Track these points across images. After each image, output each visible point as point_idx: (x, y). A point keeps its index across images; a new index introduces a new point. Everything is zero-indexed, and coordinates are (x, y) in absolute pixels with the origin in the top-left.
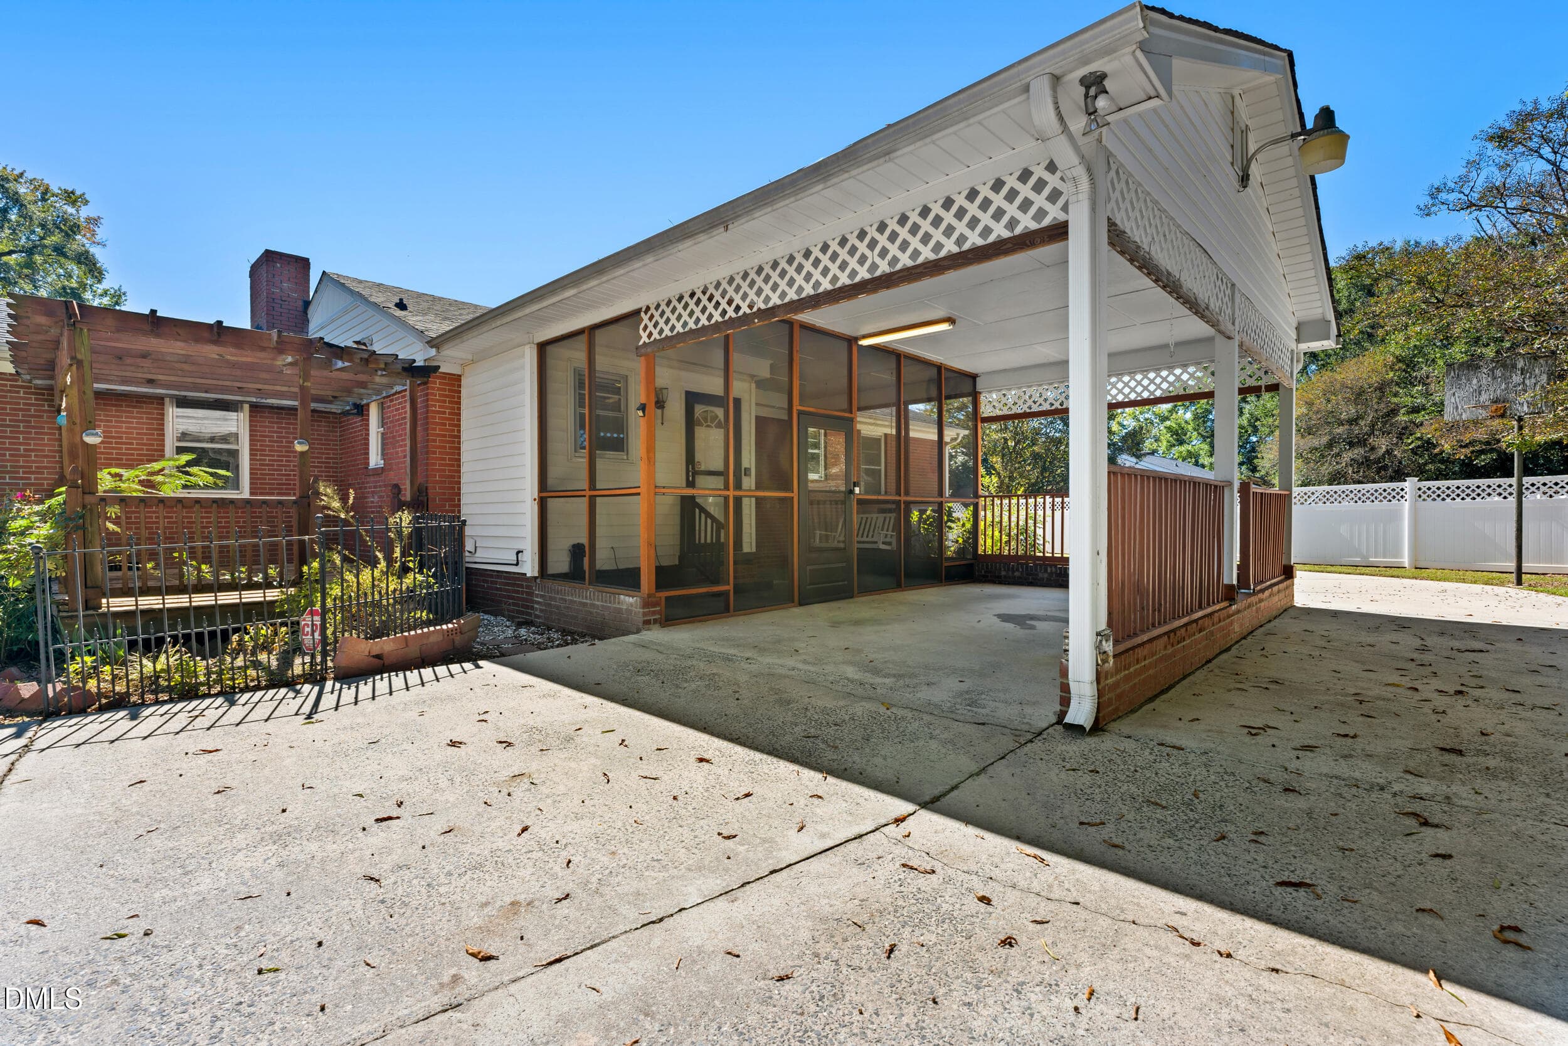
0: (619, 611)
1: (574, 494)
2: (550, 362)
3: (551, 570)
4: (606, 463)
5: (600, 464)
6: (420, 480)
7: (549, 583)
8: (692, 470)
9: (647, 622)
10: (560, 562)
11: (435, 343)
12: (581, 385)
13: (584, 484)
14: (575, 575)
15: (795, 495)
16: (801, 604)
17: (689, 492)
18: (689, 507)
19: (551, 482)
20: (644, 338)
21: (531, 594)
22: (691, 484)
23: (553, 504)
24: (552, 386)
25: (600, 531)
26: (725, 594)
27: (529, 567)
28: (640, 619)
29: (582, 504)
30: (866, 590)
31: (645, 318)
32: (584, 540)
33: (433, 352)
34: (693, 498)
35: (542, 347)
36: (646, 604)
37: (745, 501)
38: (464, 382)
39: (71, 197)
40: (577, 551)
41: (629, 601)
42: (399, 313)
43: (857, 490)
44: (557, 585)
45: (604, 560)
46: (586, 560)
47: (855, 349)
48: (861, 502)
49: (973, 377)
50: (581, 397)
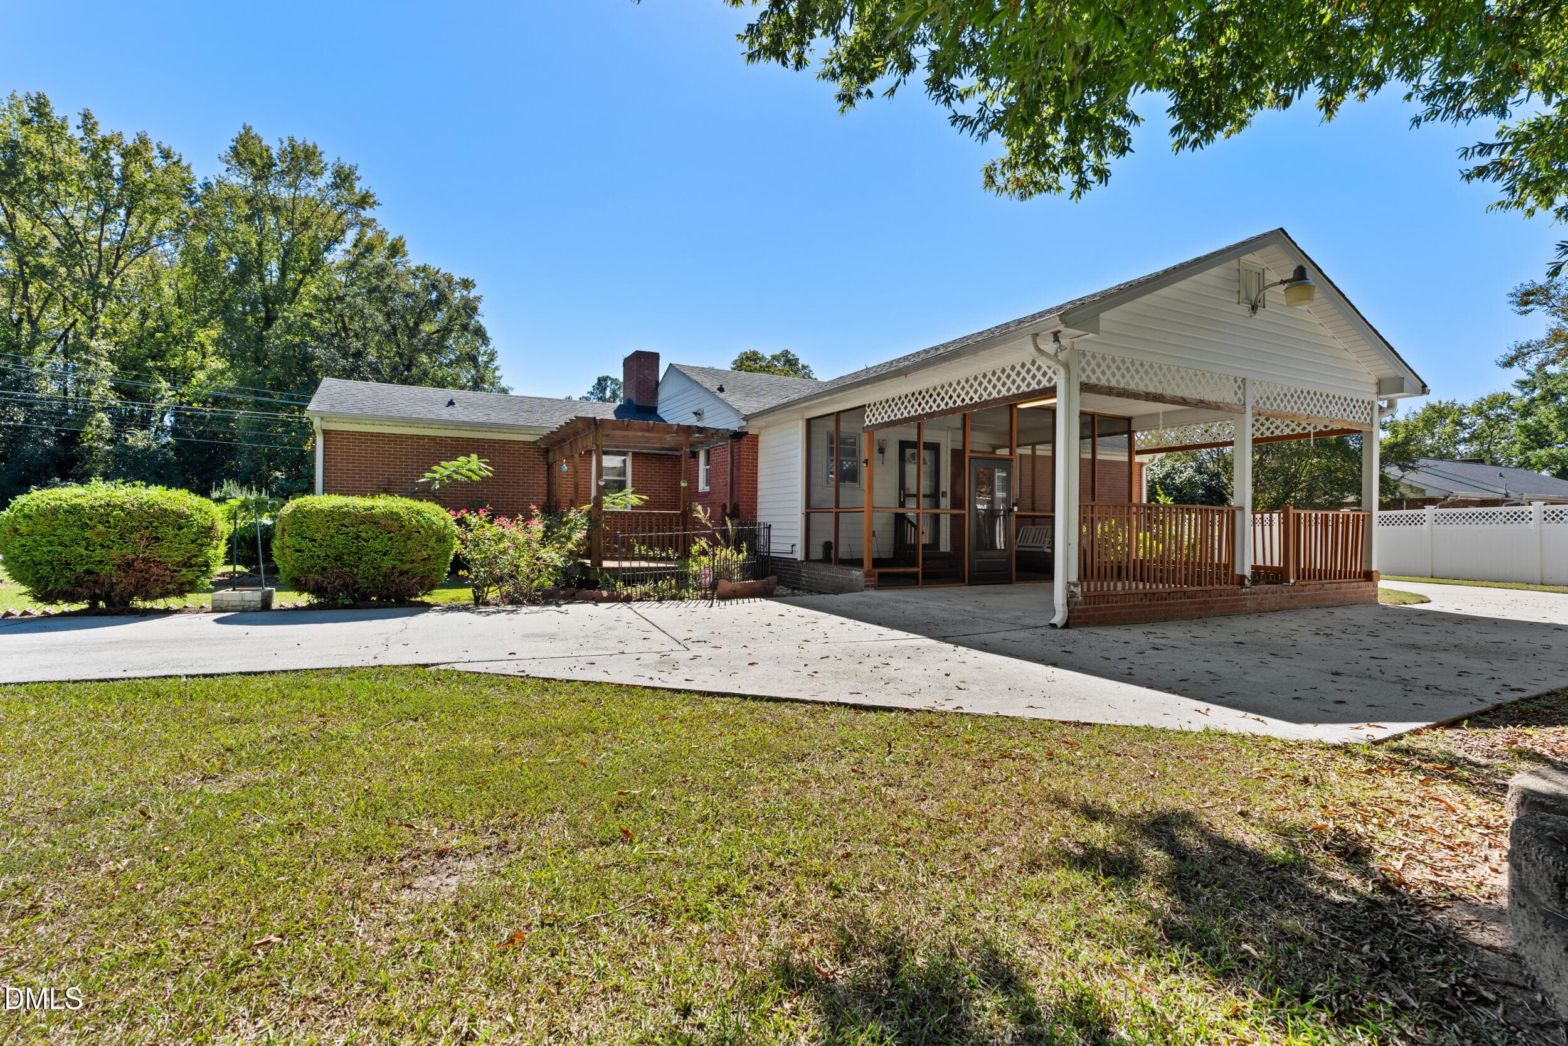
0: (851, 580)
1: (826, 511)
2: (813, 429)
3: (812, 557)
4: (846, 489)
5: (841, 491)
6: (735, 500)
7: (811, 565)
8: (903, 494)
9: (867, 586)
10: (817, 553)
11: (747, 418)
12: (832, 442)
13: (832, 505)
14: (826, 559)
15: (966, 512)
16: (970, 585)
17: (901, 511)
18: (900, 520)
19: (813, 503)
20: (867, 423)
21: (799, 571)
22: (902, 505)
23: (813, 516)
24: (814, 444)
25: (841, 534)
26: (917, 573)
27: (799, 555)
28: (862, 585)
29: (832, 516)
30: (1020, 579)
31: (868, 410)
32: (832, 540)
33: (744, 423)
34: (903, 514)
35: (809, 422)
36: (867, 575)
37: (942, 516)
38: (760, 439)
39: (466, 284)
40: (827, 546)
41: (857, 574)
42: (718, 393)
43: (1016, 509)
44: (815, 566)
45: (843, 552)
46: (833, 552)
47: (1015, 411)
48: (1018, 517)
49: (1129, 420)
50: (831, 450)
